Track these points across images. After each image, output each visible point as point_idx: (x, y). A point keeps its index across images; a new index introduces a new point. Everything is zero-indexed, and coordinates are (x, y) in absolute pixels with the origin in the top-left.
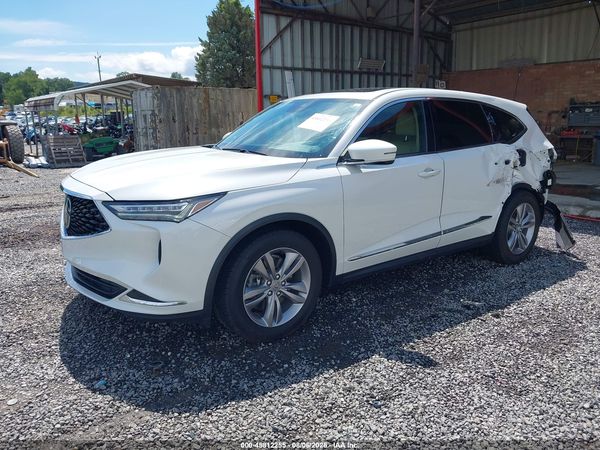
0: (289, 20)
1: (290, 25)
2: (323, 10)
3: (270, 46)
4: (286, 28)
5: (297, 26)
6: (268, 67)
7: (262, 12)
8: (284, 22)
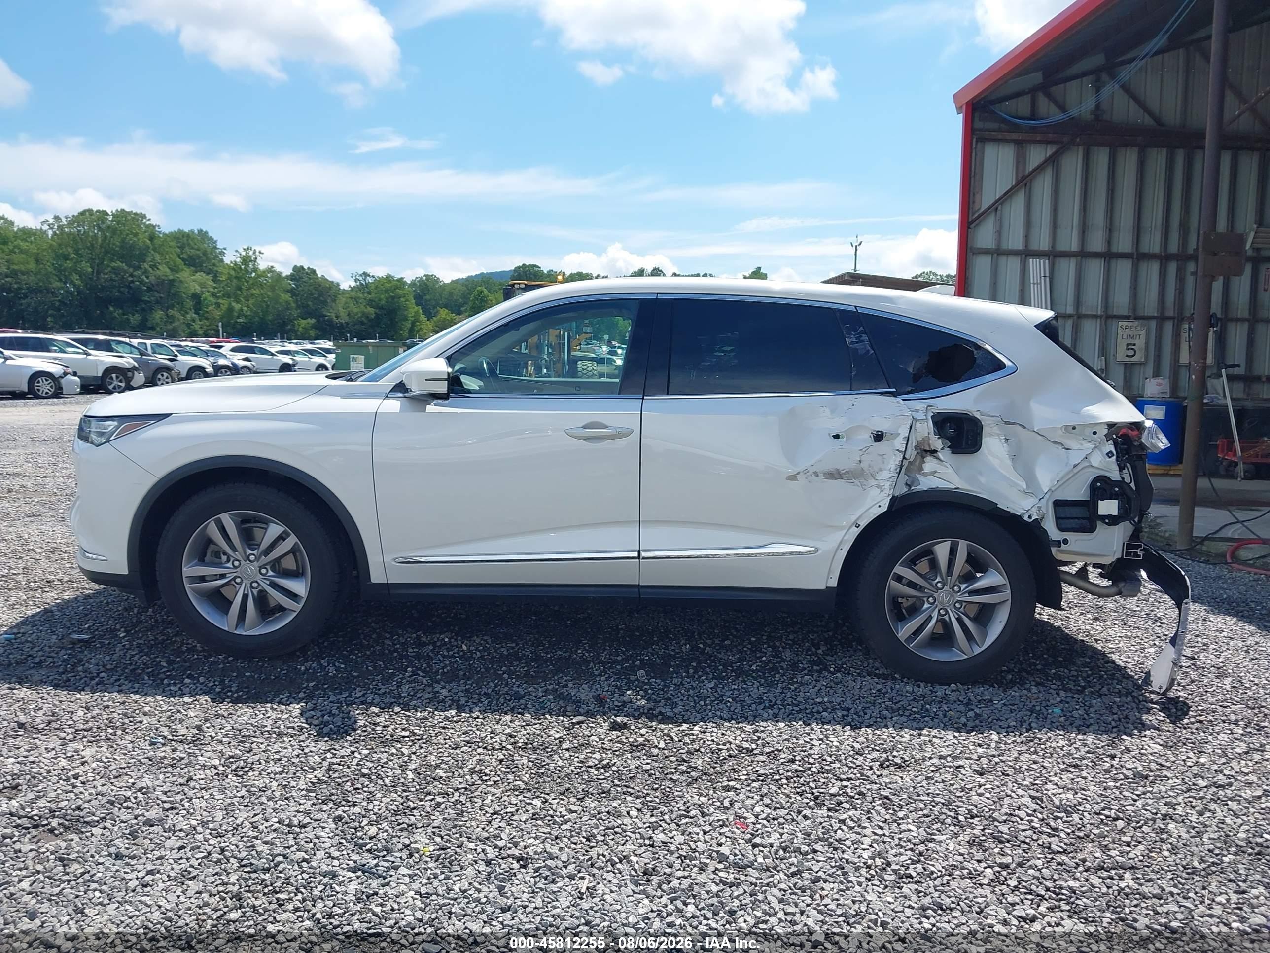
0: (1050, 150)
1: (1053, 161)
2: (1148, 121)
3: (995, 207)
4: (1040, 168)
5: (1072, 163)
6: (986, 252)
7: (983, 140)
8: (1036, 155)
